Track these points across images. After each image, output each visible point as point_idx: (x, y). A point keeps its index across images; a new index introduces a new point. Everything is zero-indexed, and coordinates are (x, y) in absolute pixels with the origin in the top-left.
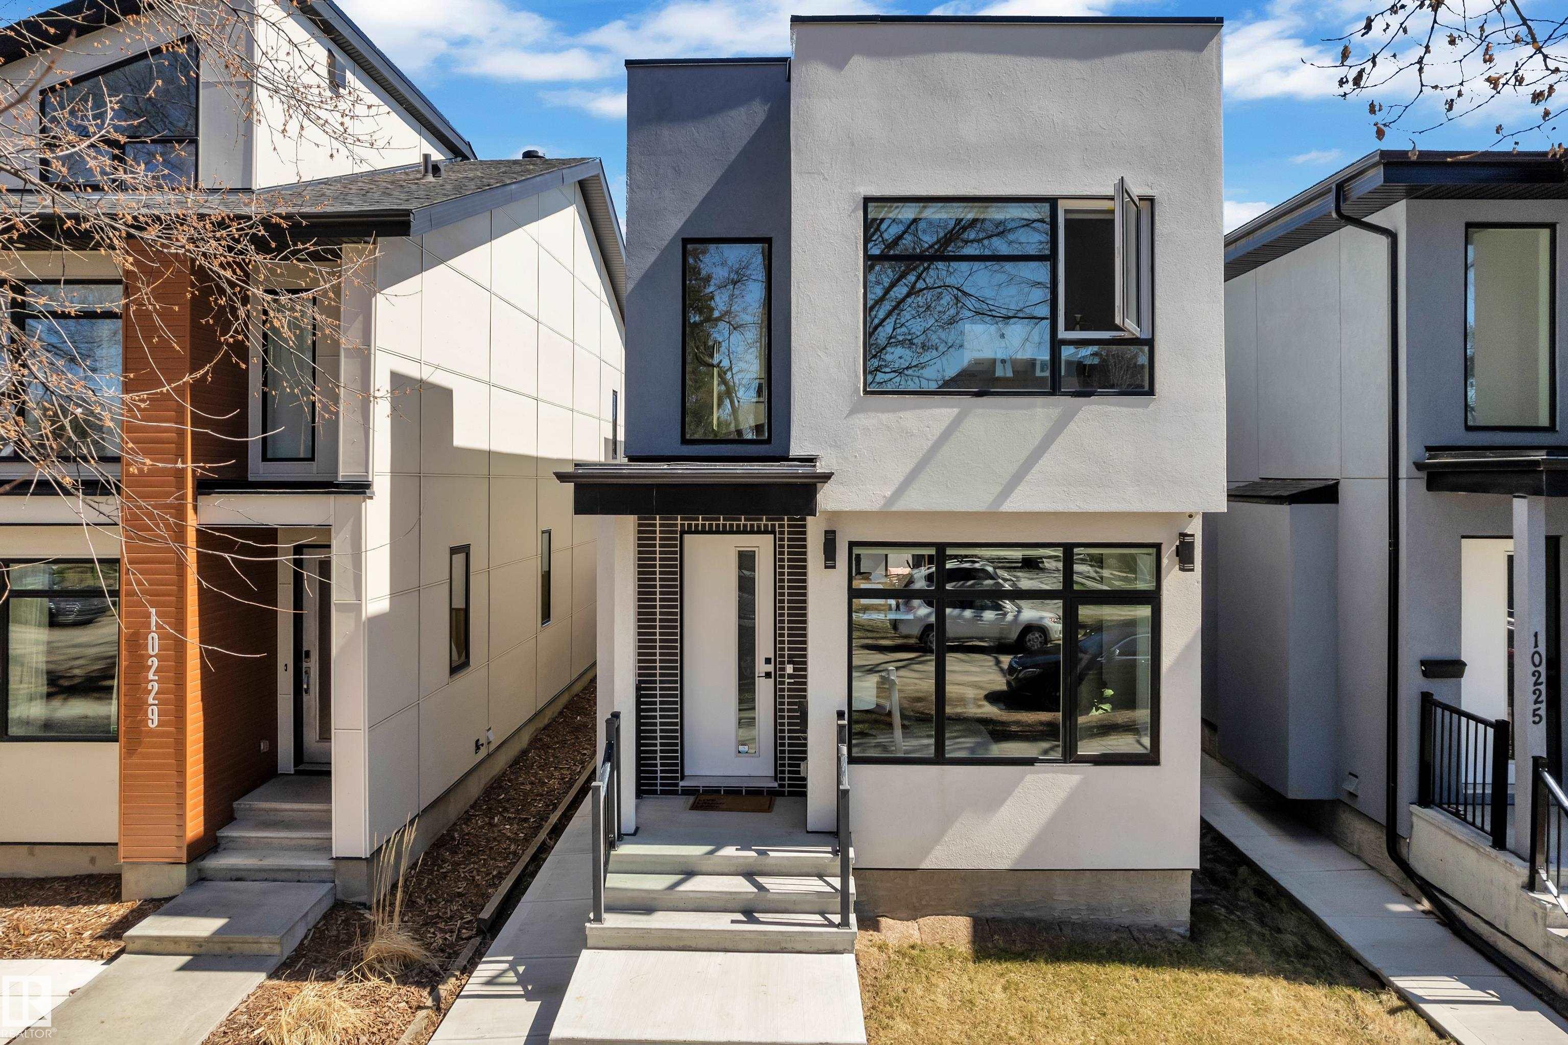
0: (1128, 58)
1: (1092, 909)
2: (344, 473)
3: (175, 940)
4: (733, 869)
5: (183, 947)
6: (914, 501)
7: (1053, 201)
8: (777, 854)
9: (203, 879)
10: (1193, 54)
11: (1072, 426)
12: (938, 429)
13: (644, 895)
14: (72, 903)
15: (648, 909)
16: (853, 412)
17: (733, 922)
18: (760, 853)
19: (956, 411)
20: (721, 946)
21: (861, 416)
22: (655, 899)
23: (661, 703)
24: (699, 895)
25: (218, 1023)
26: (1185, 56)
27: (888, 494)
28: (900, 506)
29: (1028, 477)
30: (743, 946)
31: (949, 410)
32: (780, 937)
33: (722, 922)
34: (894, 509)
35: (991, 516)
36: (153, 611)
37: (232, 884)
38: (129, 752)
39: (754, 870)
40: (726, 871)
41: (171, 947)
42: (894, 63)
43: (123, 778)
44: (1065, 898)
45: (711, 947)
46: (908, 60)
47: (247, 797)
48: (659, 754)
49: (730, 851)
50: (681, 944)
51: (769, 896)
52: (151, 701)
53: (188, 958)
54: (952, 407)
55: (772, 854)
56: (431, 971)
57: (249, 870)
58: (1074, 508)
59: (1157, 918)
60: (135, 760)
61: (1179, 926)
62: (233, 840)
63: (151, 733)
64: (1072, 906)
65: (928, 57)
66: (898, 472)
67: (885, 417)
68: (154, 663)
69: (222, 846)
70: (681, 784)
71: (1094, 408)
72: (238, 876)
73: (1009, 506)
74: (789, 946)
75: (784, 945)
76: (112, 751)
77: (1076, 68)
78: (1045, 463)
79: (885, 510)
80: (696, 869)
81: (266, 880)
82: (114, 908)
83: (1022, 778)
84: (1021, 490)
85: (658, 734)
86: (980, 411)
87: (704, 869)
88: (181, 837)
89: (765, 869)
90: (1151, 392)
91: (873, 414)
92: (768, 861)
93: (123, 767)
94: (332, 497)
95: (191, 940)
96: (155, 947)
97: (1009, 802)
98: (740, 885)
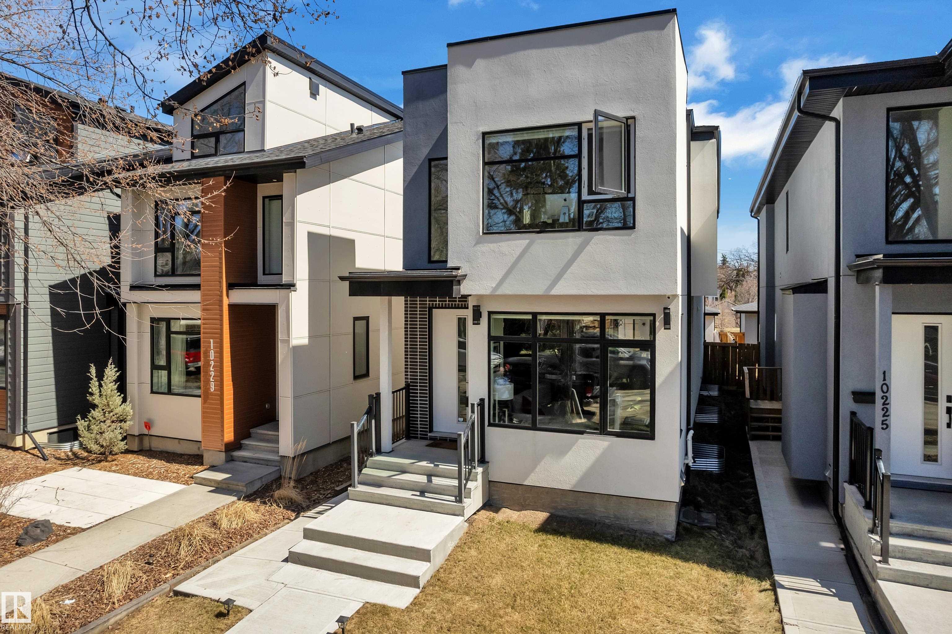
0: (621, 39)
1: (617, 518)
2: (285, 279)
3: (210, 480)
4: (423, 472)
5: (213, 484)
6: (507, 289)
7: (579, 125)
8: (443, 467)
9: (233, 460)
10: (658, 32)
11: (588, 248)
12: (518, 251)
13: (378, 478)
14: (188, 464)
15: (379, 486)
16: (478, 243)
17: (413, 495)
18: (435, 465)
19: (527, 241)
20: (405, 505)
21: (481, 245)
22: (383, 481)
23: (420, 393)
24: (401, 481)
25: (209, 511)
26: (654, 34)
27: (494, 285)
28: (499, 292)
29: (565, 276)
30: (414, 507)
31: (524, 241)
32: (430, 504)
33: (407, 494)
34: (497, 293)
35: (546, 297)
36: (212, 340)
37: (243, 463)
38: (205, 402)
39: (433, 474)
40: (420, 472)
41: (209, 483)
42: (496, 60)
43: (203, 413)
44: (602, 510)
45: (401, 505)
46: (503, 58)
47: (257, 428)
48: (419, 419)
49: (424, 463)
50: (388, 502)
51: (432, 485)
52: (211, 380)
53: (214, 488)
54: (526, 239)
55: (440, 466)
56: (301, 507)
57: (249, 458)
58: (590, 293)
59: (654, 527)
60: (206, 405)
61: (668, 534)
62: (247, 445)
63: (212, 394)
64: (606, 515)
65: (512, 55)
66: (499, 275)
67: (492, 246)
68: (212, 363)
69: (243, 448)
70: (429, 434)
71: (601, 237)
72: (245, 460)
73: (555, 291)
74: (435, 509)
75: (432, 508)
76: (199, 400)
77: (591, 49)
78: (574, 268)
79: (493, 294)
80: (407, 470)
81: (255, 463)
82: (200, 467)
83: (577, 441)
84: (562, 282)
85: (419, 409)
86: (539, 241)
87: (410, 470)
88: (222, 440)
89: (438, 474)
90: (633, 227)
91: (486, 244)
92: (438, 469)
93: (203, 408)
94: (278, 290)
95: (215, 481)
96: (203, 482)
97: (570, 453)
98: (423, 479)
